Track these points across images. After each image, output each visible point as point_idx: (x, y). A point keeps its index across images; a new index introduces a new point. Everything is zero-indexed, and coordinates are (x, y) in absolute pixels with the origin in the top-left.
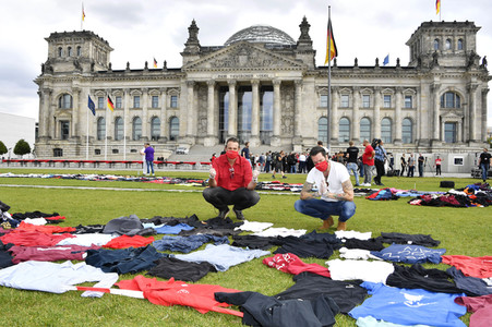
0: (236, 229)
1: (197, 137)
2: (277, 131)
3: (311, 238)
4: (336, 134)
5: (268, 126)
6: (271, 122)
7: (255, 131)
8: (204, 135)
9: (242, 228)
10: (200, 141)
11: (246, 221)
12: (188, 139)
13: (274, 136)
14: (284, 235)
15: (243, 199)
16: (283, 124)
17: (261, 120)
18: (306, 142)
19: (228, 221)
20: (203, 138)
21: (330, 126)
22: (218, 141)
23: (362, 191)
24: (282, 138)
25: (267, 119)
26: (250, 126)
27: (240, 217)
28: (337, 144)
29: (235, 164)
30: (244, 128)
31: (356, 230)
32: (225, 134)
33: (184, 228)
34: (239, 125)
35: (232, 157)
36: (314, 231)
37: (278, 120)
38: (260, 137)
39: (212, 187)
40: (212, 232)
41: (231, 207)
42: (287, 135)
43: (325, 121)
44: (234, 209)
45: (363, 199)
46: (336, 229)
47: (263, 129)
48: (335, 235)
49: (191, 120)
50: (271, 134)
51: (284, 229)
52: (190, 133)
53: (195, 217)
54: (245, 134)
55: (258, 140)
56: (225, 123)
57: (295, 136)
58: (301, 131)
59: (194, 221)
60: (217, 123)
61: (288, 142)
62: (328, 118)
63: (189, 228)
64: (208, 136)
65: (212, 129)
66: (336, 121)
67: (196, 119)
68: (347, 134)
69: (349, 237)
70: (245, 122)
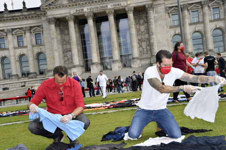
2: (136, 53)
5: (126, 50)
6: (129, 47)
7: (116, 56)
8: (70, 65)
13: (134, 58)
16: (140, 46)
17: (120, 45)
22: (84, 69)
24: (140, 59)
25: (126, 44)
26: (111, 53)
30: (106, 55)
32: (89, 63)
34: (101, 53)
37: (135, 44)
38: (122, 61)
42: (145, 56)
43: (178, 38)
47: (123, 54)
49: (56, 54)
50: (130, 57)
54: (108, 60)
55: (120, 64)
56: (88, 52)
57: (152, 56)
60: (81, 54)
62: (180, 35)
64: (74, 67)
65: (77, 59)
66: (189, 37)
67: (61, 53)
68: (201, 47)
70: (105, 50)
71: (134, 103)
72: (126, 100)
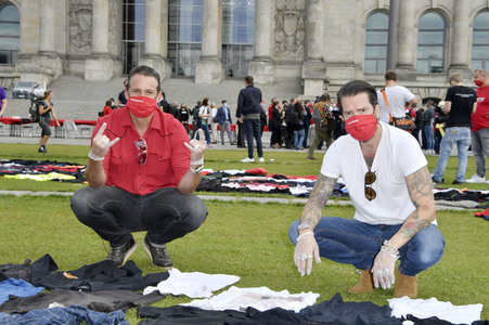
0: (149, 290)
1: (67, 58)
2: (265, 45)
3: (329, 316)
4: (410, 52)
5: (241, 33)
6: (249, 25)
7: (212, 44)
8: (84, 51)
9: (163, 287)
10: (75, 67)
11: (174, 272)
12: (44, 61)
13: (256, 58)
14: (262, 307)
15: (169, 215)
16: (280, 28)
17: (225, 17)
18: (332, 74)
19: (131, 271)
20: (82, 59)
21: (393, 35)
22: (119, 67)
23: (469, 196)
24: (274, 63)
25: (241, 16)
26: (198, 33)
27: (160, 261)
28: (412, 77)
29: (151, 130)
30: (184, 38)
31: (442, 297)
32: (135, 51)
33: (19, 292)
34: (172, 31)
35: (142, 111)
36: (338, 298)
37: (267, 20)
38: (224, 60)
39: (94, 185)
40: (90, 299)
41: (139, 236)
42: (288, 56)
43: (382, 21)
44: (147, 241)
45: (470, 218)
46: (391, 293)
47: (231, 41)
48: (387, 309)
49: (49, 14)
50: (249, 54)
51: (265, 290)
52: (47, 46)
53: (49, 262)
54: (186, 53)
55: (218, 69)
56: (137, 23)
57: (307, 59)
58: (322, 46)
59: (44, 271)
60: (117, 23)
61: (290, 73)
62: (389, 12)
63: (30, 290)
64: (95, 56)
65: (105, 36)
66: (411, 21)
67: (63, 12)
68: (438, 52)
69: (422, 314)
70: (185, 23)
71: (227, 181)
72: (210, 171)
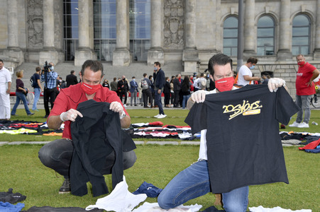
1: (27, 51)
2: (158, 40)
4: (252, 43)
5: (142, 32)
6: (147, 26)
7: (123, 40)
8: (38, 46)
10: (33, 57)
12: (12, 54)
13: (153, 48)
16: (167, 28)
17: (131, 21)
18: (202, 58)
20: (38, 51)
21: (241, 31)
22: (62, 56)
23: (294, 136)
24: (164, 52)
25: (142, 21)
26: (114, 33)
30: (105, 36)
32: (72, 46)
34: (96, 32)
37: (159, 23)
38: (131, 50)
42: (173, 46)
43: (234, 22)
45: (295, 151)
47: (136, 38)
49: (14, 22)
50: (147, 46)
52: (14, 43)
54: (107, 46)
55: (127, 56)
56: (73, 27)
57: (185, 48)
58: (195, 40)
60: (60, 28)
61: (174, 57)
62: (238, 16)
64: (46, 49)
65: (52, 37)
66: (252, 22)
67: (24, 21)
68: (271, 42)
70: (105, 27)
71: (137, 131)
